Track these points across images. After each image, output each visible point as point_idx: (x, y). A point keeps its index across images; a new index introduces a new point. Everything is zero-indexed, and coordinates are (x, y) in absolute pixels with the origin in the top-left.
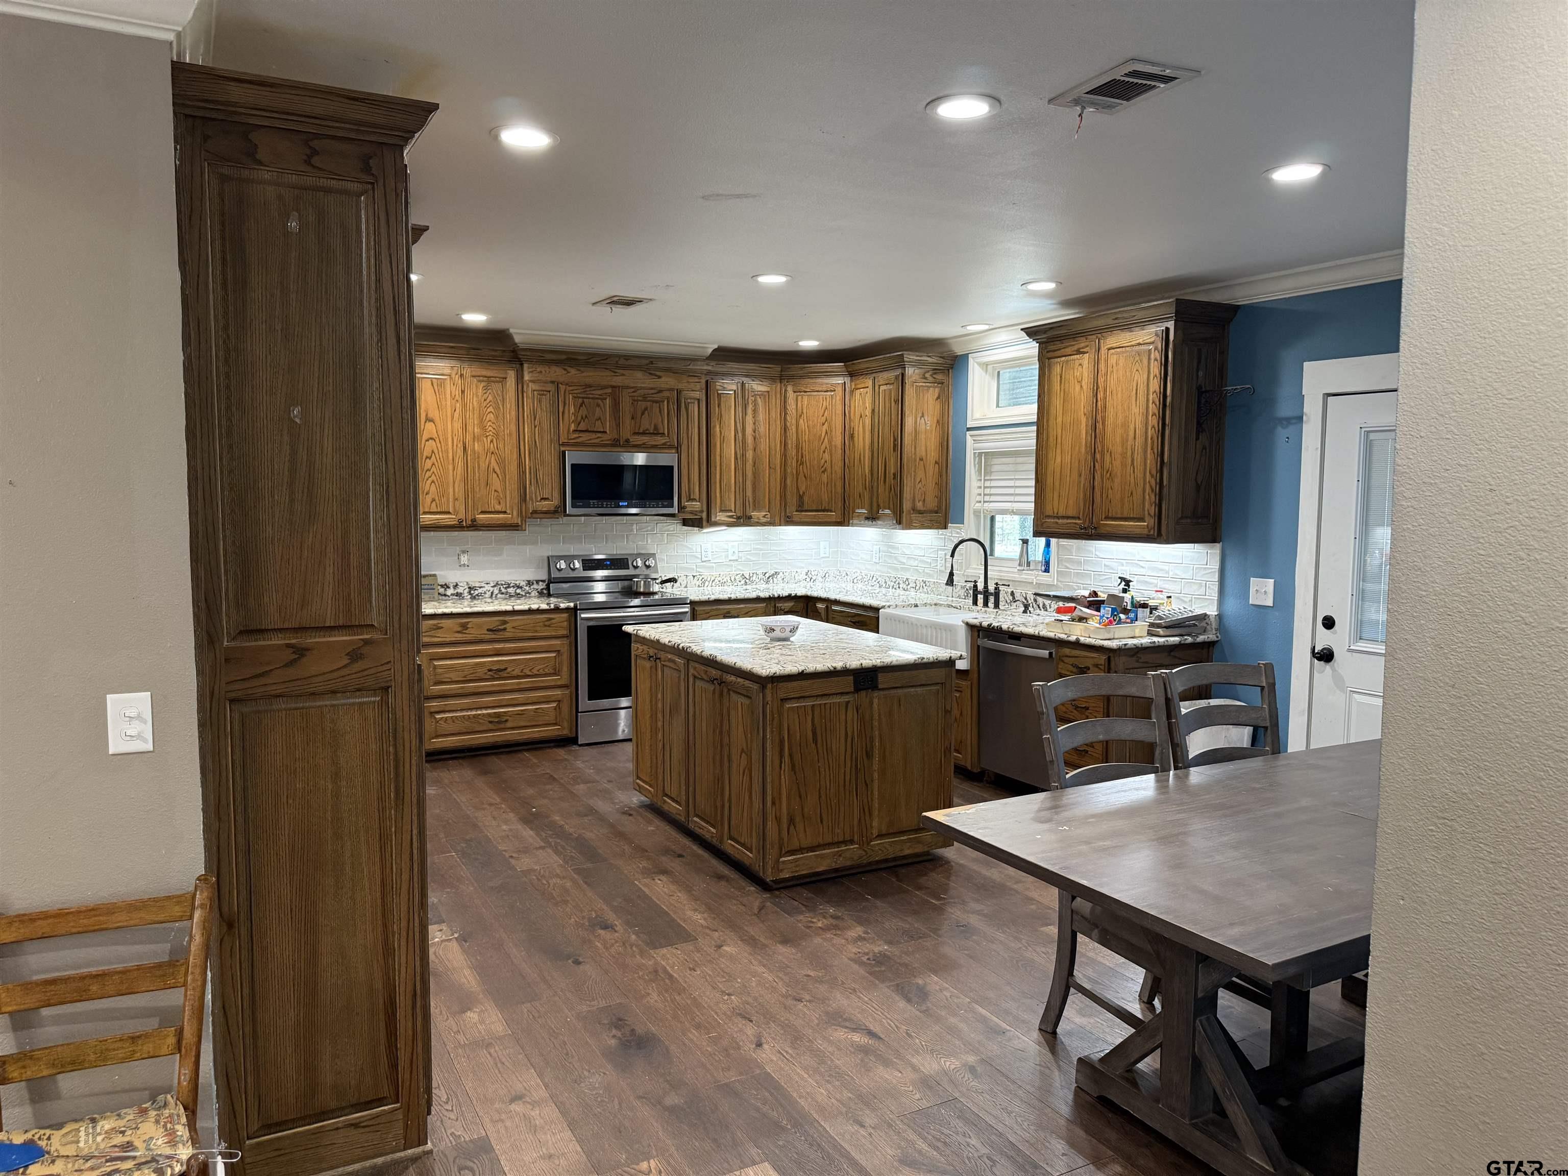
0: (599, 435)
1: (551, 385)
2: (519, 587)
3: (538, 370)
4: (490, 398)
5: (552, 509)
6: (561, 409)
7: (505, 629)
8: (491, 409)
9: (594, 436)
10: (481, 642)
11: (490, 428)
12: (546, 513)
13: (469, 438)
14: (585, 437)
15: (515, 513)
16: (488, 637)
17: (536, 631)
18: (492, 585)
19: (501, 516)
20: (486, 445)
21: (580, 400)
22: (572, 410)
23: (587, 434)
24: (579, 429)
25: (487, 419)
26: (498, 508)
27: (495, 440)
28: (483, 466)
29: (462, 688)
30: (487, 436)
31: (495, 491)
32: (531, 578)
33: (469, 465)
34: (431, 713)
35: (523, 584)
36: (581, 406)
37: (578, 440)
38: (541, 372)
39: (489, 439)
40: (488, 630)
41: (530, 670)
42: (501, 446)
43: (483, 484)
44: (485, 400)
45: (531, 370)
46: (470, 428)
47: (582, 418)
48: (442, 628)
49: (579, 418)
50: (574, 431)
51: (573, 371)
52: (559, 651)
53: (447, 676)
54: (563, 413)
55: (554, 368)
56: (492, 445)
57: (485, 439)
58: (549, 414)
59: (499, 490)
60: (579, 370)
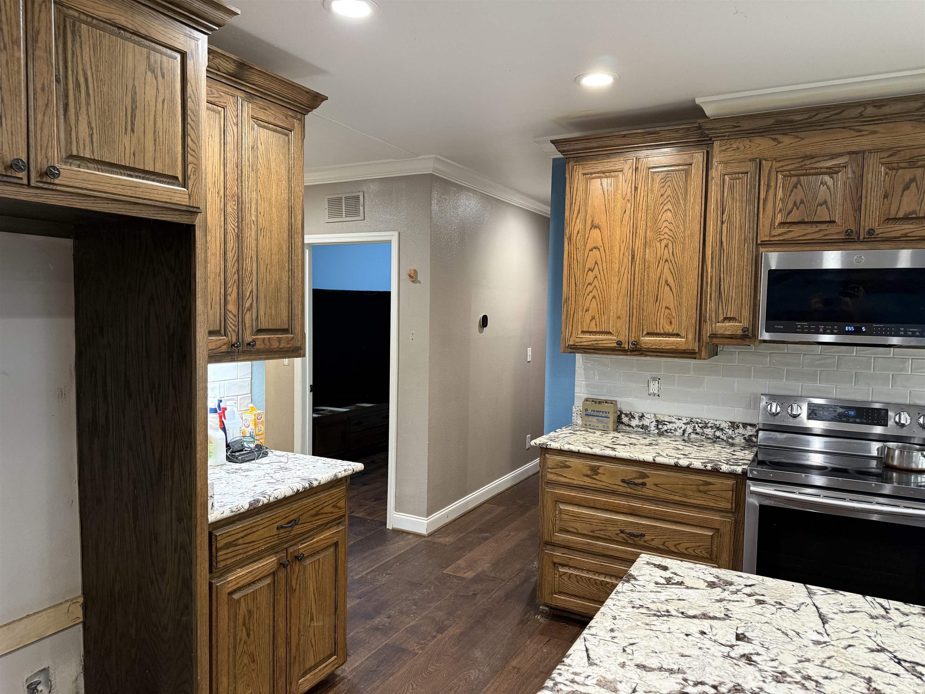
0: (824, 227)
1: (750, 164)
2: (718, 429)
3: (734, 146)
4: (669, 192)
5: (740, 332)
6: (762, 196)
7: (644, 484)
8: (669, 206)
9: (814, 229)
10: (614, 493)
11: (666, 230)
12: (732, 337)
13: (639, 243)
14: (796, 232)
15: (690, 337)
16: (621, 489)
17: (686, 496)
18: (685, 421)
19: (672, 339)
20: (659, 252)
21: (794, 179)
22: (780, 194)
23: (803, 226)
24: (788, 221)
25: (663, 220)
26: (669, 329)
27: (670, 245)
28: (654, 276)
29: (589, 544)
30: (661, 240)
31: (666, 308)
32: (738, 420)
33: (636, 276)
34: (555, 563)
35: (724, 425)
36: (795, 186)
37: (786, 237)
38: (738, 148)
39: (663, 244)
40: (623, 481)
41: (675, 546)
42: (678, 251)
43: (652, 300)
44: (662, 196)
45: (724, 148)
46: (641, 232)
47: (795, 204)
48: (570, 467)
49: (790, 205)
50: (782, 224)
51: (786, 140)
52: (718, 530)
53: (572, 524)
54: (765, 200)
55: (758, 140)
56: (666, 251)
57: (658, 244)
58: (744, 204)
59: (672, 307)
60: (797, 137)
